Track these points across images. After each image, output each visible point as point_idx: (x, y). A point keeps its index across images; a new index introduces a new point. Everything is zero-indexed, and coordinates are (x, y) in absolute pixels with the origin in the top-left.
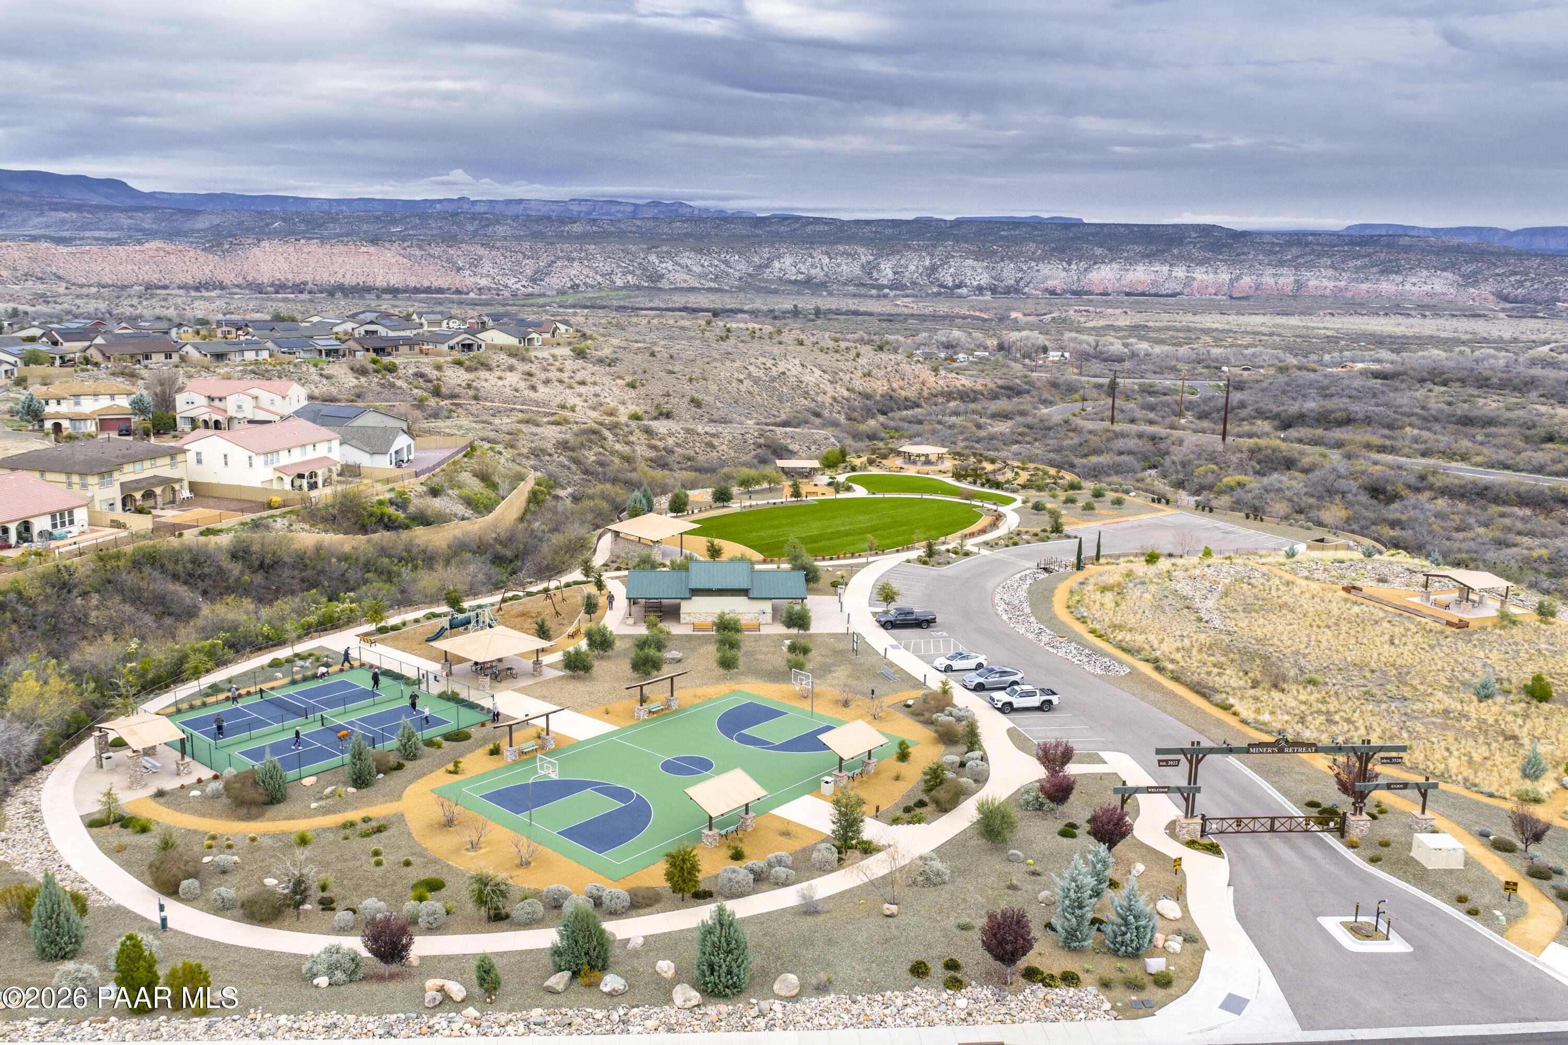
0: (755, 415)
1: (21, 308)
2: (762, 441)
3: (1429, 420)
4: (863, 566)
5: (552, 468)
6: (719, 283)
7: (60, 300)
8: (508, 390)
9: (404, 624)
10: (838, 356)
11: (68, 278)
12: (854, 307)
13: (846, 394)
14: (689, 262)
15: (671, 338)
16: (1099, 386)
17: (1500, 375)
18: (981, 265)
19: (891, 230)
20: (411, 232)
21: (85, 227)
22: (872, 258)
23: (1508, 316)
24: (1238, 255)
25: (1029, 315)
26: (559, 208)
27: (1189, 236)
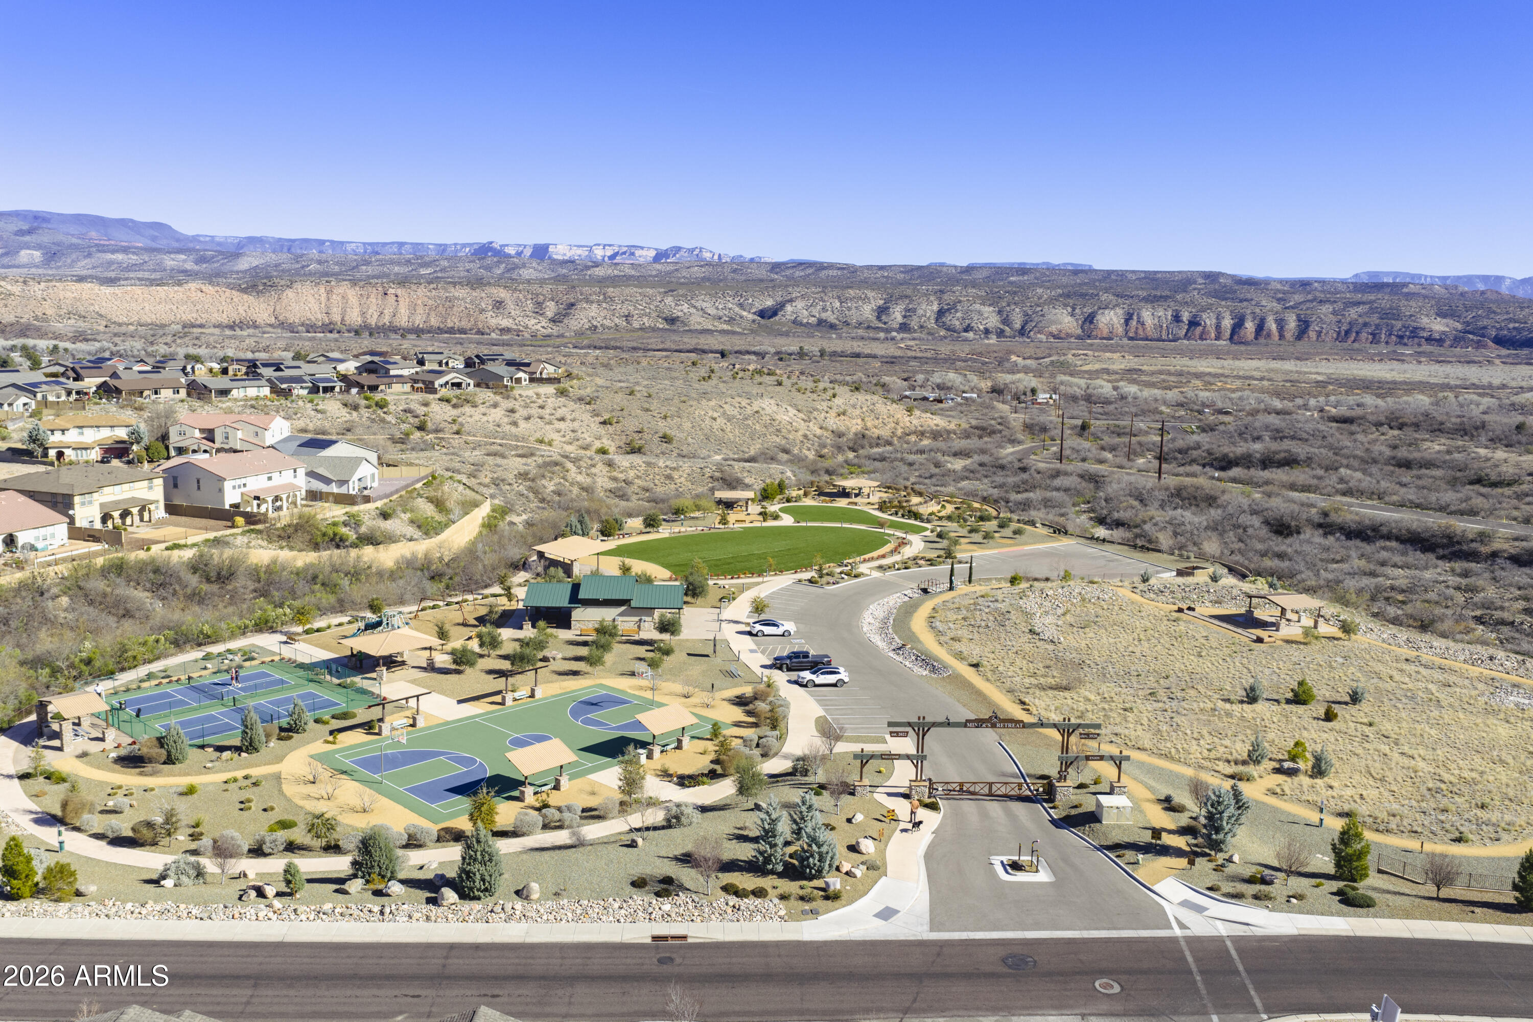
0: (724, 451)
1: (62, 345)
2: (717, 474)
3: (1368, 462)
5: (510, 496)
6: (732, 325)
7: (98, 338)
8: (490, 425)
9: (329, 627)
10: (815, 396)
11: (109, 317)
12: (857, 350)
13: (819, 432)
14: (704, 305)
15: (654, 378)
17: (1453, 420)
18: (987, 310)
19: (902, 276)
20: (439, 275)
21: (130, 268)
22: (882, 302)
23: (1503, 363)
24: (1241, 301)
25: (1029, 358)
26: (583, 252)
27: (1195, 282)
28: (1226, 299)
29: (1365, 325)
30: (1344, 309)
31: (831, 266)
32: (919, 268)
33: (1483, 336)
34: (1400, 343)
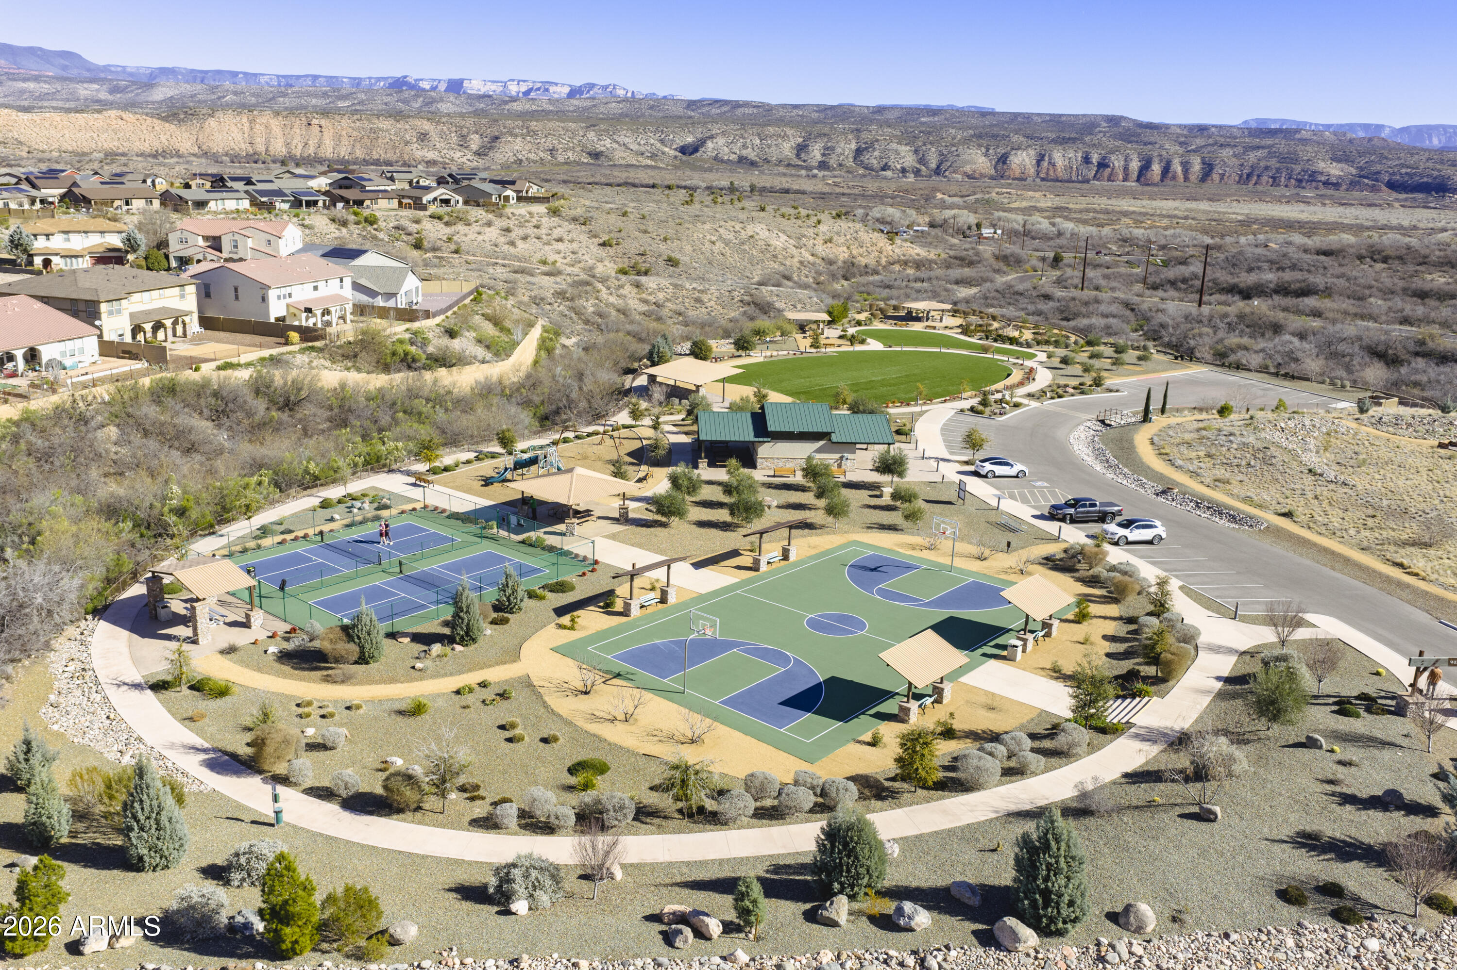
4: (922, 413)
5: (555, 317)
6: (656, 161)
7: (22, 163)
8: (487, 245)
9: (456, 465)
10: (799, 222)
11: (30, 143)
12: (786, 186)
13: (811, 259)
14: (627, 140)
16: (1043, 259)
18: (904, 149)
19: (817, 115)
20: (358, 107)
21: (42, 97)
22: (800, 140)
23: (1402, 206)
24: (1145, 144)
25: (954, 196)
26: (497, 88)
27: (1099, 126)
28: (1131, 142)
29: (1267, 168)
30: (1244, 153)
31: (746, 104)
32: (832, 107)
33: (1377, 180)
34: (1299, 186)
